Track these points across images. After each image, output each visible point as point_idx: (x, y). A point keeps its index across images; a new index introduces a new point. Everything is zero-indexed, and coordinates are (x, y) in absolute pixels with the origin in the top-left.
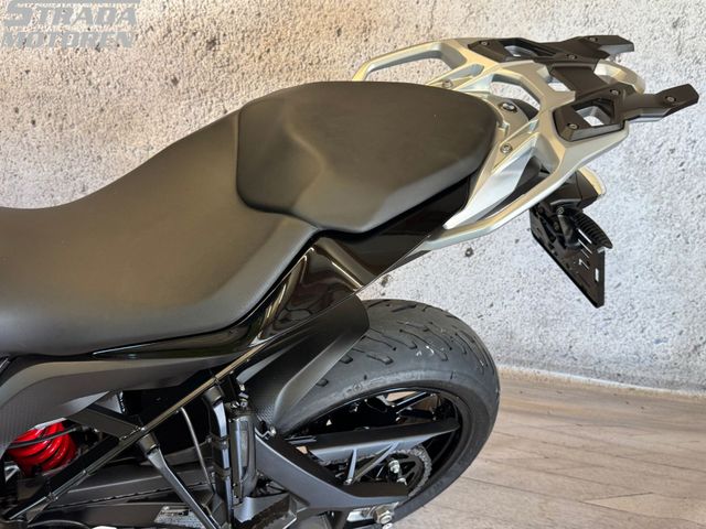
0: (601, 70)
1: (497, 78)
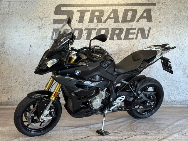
0: (166, 46)
1: (156, 48)
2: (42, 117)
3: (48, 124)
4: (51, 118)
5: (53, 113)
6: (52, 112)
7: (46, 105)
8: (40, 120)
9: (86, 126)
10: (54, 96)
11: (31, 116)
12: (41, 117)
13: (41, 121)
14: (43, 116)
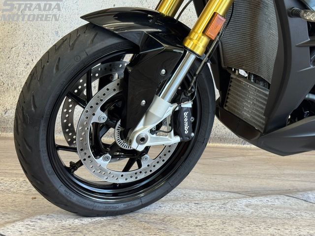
2: (142, 129)
3: (158, 166)
4: (177, 139)
5: (189, 118)
6: (185, 114)
7: (163, 71)
8: (131, 142)
9: (291, 193)
10: (204, 32)
11: (95, 119)
12: (137, 128)
13: (135, 145)
14: (145, 125)
